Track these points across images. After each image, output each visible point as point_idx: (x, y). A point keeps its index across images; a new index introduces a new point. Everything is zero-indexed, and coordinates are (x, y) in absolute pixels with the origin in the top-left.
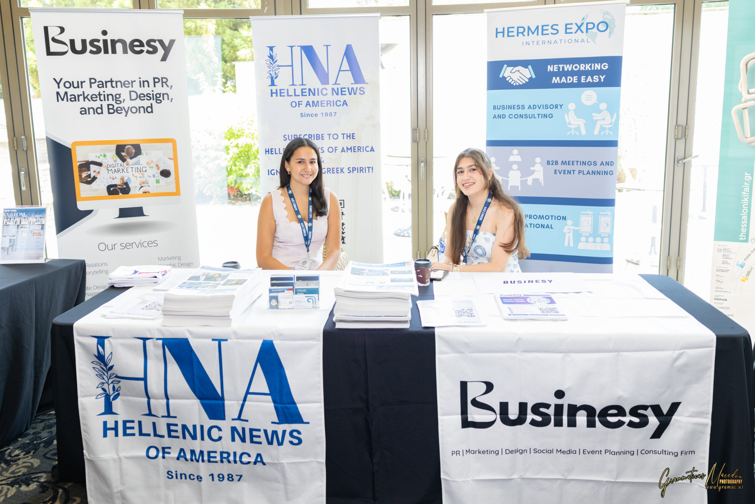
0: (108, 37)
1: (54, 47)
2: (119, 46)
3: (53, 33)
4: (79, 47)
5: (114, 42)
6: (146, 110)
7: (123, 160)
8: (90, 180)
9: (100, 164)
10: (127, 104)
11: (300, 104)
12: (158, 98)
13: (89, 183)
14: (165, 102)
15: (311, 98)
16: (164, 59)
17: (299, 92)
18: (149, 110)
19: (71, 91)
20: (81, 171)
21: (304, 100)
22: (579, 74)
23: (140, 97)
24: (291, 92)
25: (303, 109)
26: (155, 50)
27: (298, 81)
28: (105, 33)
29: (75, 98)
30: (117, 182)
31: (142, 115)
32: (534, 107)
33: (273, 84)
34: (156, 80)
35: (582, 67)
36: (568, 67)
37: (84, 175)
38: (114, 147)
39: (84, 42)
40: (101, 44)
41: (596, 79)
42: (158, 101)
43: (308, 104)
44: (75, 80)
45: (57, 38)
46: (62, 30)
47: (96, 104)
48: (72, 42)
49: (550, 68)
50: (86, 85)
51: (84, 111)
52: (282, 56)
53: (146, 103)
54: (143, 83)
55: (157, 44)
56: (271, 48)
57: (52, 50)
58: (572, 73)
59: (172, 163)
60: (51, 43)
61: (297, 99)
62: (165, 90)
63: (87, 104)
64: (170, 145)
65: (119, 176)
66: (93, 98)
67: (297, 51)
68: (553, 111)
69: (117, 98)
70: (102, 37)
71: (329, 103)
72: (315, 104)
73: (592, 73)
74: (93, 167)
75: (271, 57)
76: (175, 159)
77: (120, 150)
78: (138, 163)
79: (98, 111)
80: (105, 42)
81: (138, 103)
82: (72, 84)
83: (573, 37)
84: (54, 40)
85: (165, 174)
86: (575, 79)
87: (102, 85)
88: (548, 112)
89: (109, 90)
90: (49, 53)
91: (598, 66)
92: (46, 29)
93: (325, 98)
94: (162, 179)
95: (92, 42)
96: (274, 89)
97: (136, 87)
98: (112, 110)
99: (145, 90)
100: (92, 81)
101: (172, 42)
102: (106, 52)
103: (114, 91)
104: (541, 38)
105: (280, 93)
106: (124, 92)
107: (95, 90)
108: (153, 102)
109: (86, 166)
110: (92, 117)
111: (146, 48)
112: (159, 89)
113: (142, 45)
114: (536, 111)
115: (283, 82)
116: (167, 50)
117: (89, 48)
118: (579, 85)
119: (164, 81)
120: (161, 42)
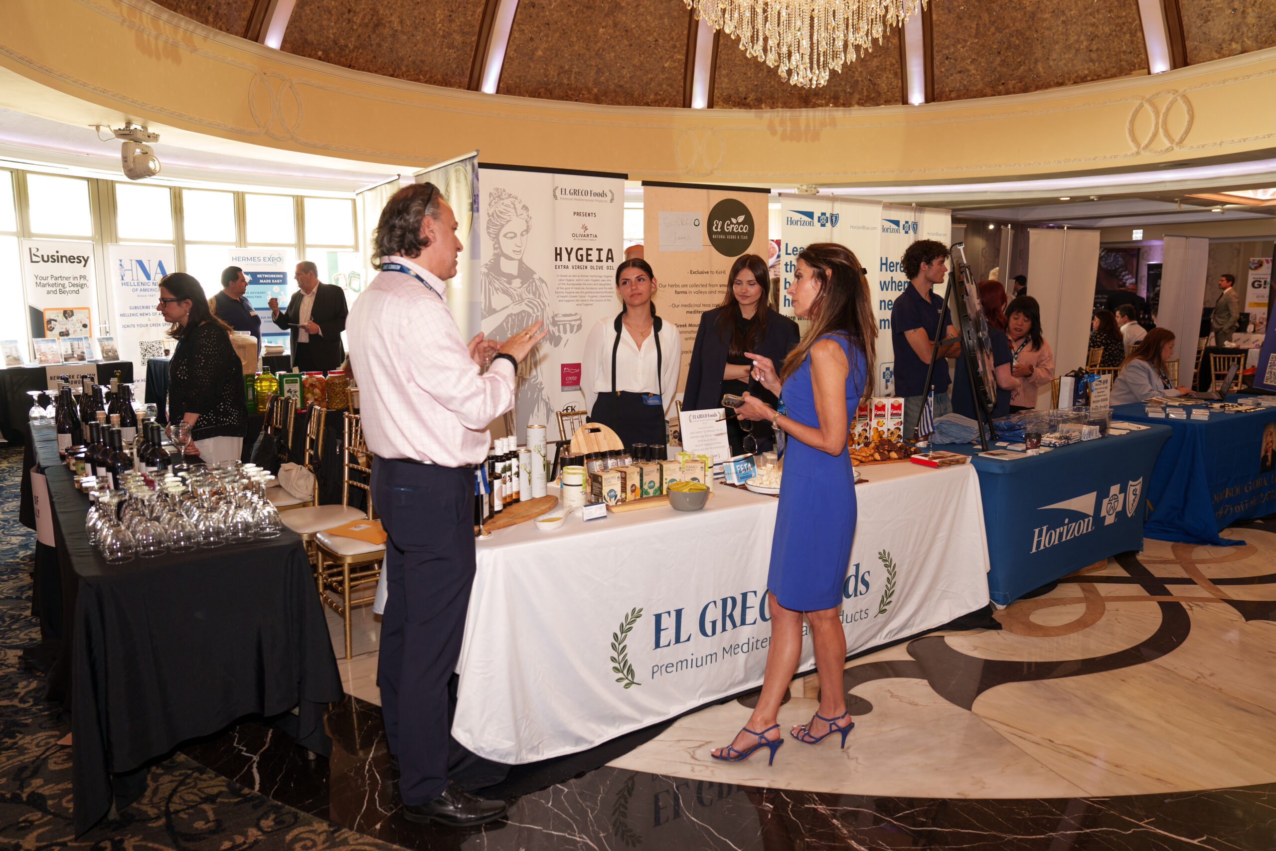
0: (59, 254)
1: (34, 259)
2: (64, 259)
3: (34, 251)
4: (46, 259)
5: (62, 257)
6: (76, 292)
7: (66, 318)
8: (51, 329)
9: (56, 321)
10: (68, 289)
11: (137, 290)
12: (82, 286)
13: (51, 331)
14: (85, 288)
15: (143, 287)
16: (85, 266)
17: (136, 284)
18: (77, 292)
19: (43, 282)
20: (48, 324)
21: (139, 288)
22: (271, 279)
23: (73, 285)
24: (132, 284)
25: (138, 292)
26: (80, 262)
27: (135, 278)
28: (57, 252)
29: (44, 286)
30: (64, 330)
31: (74, 295)
32: (253, 293)
33: (123, 279)
34: (81, 277)
35: (272, 276)
36: (266, 276)
37: (49, 326)
38: (62, 311)
39: (48, 256)
40: (56, 258)
41: (278, 281)
42: (82, 288)
43: (141, 290)
44: (44, 276)
45: (36, 254)
46: (38, 250)
47: (54, 289)
48: (43, 256)
49: (258, 276)
50: (49, 278)
51: (49, 292)
52: (127, 265)
53: (76, 289)
54: (75, 278)
55: (81, 259)
56: (121, 261)
57: (33, 260)
58: (268, 278)
59: (88, 320)
60: (33, 256)
61: (135, 287)
62: (85, 282)
63: (50, 289)
64: (87, 311)
65: (64, 327)
66: (53, 285)
67: (134, 263)
68: (261, 295)
69: (63, 285)
70: (56, 254)
71: (151, 290)
72: (145, 290)
73: (277, 279)
74: (53, 322)
75: (121, 265)
76: (89, 318)
77: (65, 312)
78: (72, 320)
79: (55, 292)
80: (58, 256)
81: (72, 288)
82: (43, 278)
83: (267, 263)
84: (34, 255)
85: (85, 326)
86: (270, 281)
87: (56, 279)
88: (259, 295)
89: (60, 281)
90: (32, 262)
91: (278, 276)
92: (30, 249)
93: (149, 287)
94: (84, 329)
95: (52, 256)
96: (123, 282)
97: (71, 280)
98: (62, 292)
99: (75, 282)
100: (52, 277)
101: (88, 257)
102: (58, 262)
103: (62, 282)
104: (253, 262)
105: (126, 284)
106: (66, 282)
107: (53, 281)
108: (79, 288)
109: (49, 321)
110: (52, 295)
111: (76, 260)
112: (82, 281)
113: (74, 259)
114: (254, 295)
115: (127, 278)
116: (86, 261)
117: (51, 259)
118: (271, 283)
119: (84, 277)
120: (83, 257)
